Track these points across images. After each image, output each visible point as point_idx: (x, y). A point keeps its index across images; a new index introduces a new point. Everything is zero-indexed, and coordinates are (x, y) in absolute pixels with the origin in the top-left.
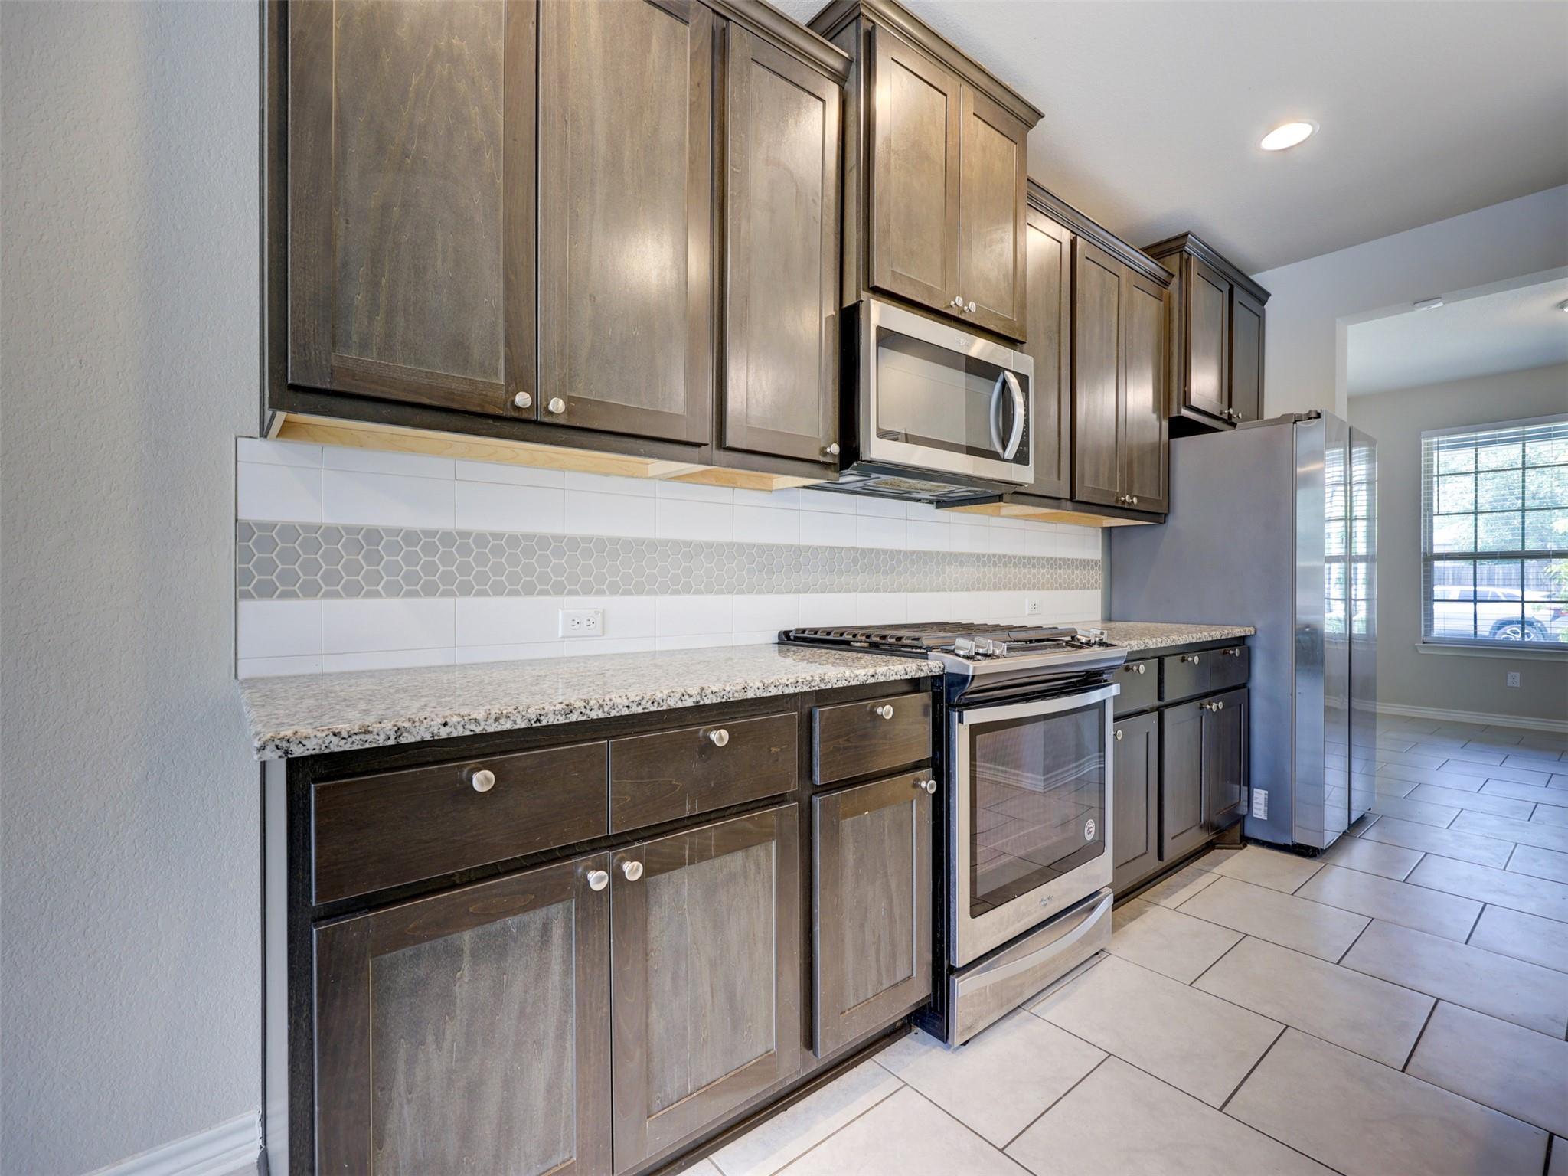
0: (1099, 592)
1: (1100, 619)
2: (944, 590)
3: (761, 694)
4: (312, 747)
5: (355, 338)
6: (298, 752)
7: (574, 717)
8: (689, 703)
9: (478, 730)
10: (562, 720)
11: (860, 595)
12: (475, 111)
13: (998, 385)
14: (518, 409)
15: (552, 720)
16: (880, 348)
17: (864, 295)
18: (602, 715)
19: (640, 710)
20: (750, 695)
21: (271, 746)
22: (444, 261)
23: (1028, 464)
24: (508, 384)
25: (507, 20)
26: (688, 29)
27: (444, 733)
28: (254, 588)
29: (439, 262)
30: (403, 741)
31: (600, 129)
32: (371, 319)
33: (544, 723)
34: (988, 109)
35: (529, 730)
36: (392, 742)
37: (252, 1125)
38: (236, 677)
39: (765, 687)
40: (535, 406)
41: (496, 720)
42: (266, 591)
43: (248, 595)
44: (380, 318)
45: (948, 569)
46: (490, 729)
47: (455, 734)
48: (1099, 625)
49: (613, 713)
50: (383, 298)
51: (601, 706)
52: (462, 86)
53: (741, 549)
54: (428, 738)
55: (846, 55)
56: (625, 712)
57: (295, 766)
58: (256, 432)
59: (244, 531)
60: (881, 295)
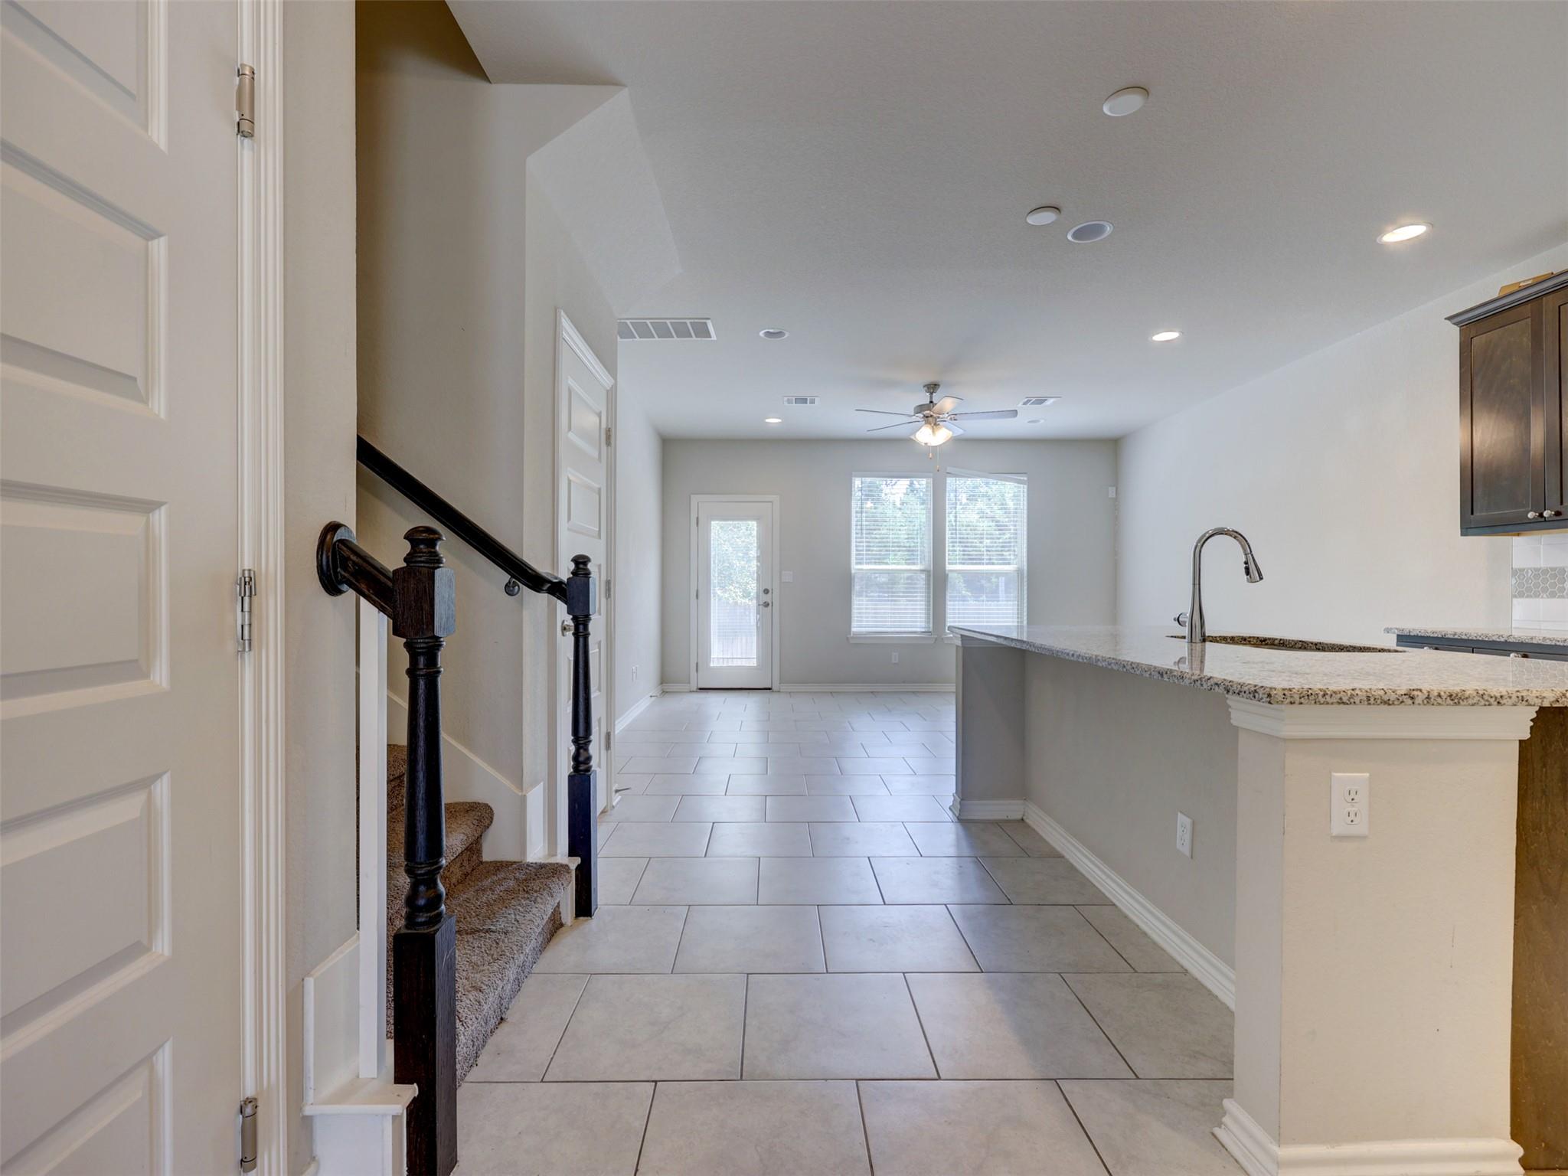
3: (1540, 642)
7: (1456, 637)
8: (1502, 640)
14: (1531, 519)
20: (1534, 642)
24: (1531, 509)
27: (1419, 634)
51: (1466, 635)
56: (1475, 638)
59: (1514, 571)
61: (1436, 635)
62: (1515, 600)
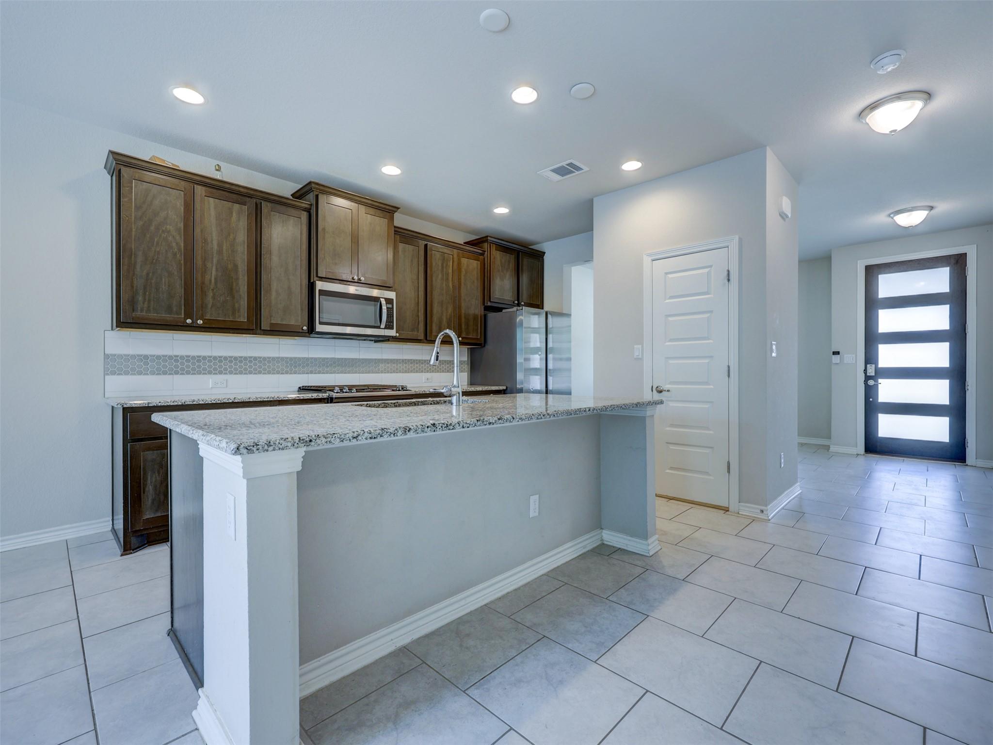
0: (466, 374)
1: (466, 384)
2: (379, 373)
3: (254, 400)
4: (128, 406)
5: (139, 308)
6: (125, 406)
7: (195, 403)
8: (230, 401)
9: (168, 404)
10: (191, 403)
11: (336, 374)
12: (174, 244)
13: (379, 303)
14: (188, 324)
15: (188, 403)
16: (321, 296)
17: (316, 278)
18: (203, 403)
19: (215, 402)
20: (251, 400)
21: (119, 404)
22: (165, 286)
23: (393, 329)
24: (184, 317)
25: (184, 218)
26: (246, 207)
27: (159, 404)
28: (110, 372)
29: (163, 286)
30: (149, 405)
31: (215, 243)
32: (143, 303)
33: (186, 403)
34: (372, 211)
35: (182, 405)
36: (147, 405)
37: (109, 521)
38: (104, 397)
39: (257, 398)
40: (193, 322)
41: (173, 402)
42: (113, 373)
43: (108, 374)
44: (146, 303)
45: (381, 365)
46: (172, 404)
47: (162, 405)
48: (466, 386)
49: (206, 402)
50: (147, 298)
51: (203, 401)
52: (170, 238)
53: (282, 359)
54: (156, 405)
55: (309, 203)
56: (210, 402)
57: (124, 409)
58: (110, 329)
59: (106, 357)
60: (322, 279)
61: (176, 404)
62: (107, 377)
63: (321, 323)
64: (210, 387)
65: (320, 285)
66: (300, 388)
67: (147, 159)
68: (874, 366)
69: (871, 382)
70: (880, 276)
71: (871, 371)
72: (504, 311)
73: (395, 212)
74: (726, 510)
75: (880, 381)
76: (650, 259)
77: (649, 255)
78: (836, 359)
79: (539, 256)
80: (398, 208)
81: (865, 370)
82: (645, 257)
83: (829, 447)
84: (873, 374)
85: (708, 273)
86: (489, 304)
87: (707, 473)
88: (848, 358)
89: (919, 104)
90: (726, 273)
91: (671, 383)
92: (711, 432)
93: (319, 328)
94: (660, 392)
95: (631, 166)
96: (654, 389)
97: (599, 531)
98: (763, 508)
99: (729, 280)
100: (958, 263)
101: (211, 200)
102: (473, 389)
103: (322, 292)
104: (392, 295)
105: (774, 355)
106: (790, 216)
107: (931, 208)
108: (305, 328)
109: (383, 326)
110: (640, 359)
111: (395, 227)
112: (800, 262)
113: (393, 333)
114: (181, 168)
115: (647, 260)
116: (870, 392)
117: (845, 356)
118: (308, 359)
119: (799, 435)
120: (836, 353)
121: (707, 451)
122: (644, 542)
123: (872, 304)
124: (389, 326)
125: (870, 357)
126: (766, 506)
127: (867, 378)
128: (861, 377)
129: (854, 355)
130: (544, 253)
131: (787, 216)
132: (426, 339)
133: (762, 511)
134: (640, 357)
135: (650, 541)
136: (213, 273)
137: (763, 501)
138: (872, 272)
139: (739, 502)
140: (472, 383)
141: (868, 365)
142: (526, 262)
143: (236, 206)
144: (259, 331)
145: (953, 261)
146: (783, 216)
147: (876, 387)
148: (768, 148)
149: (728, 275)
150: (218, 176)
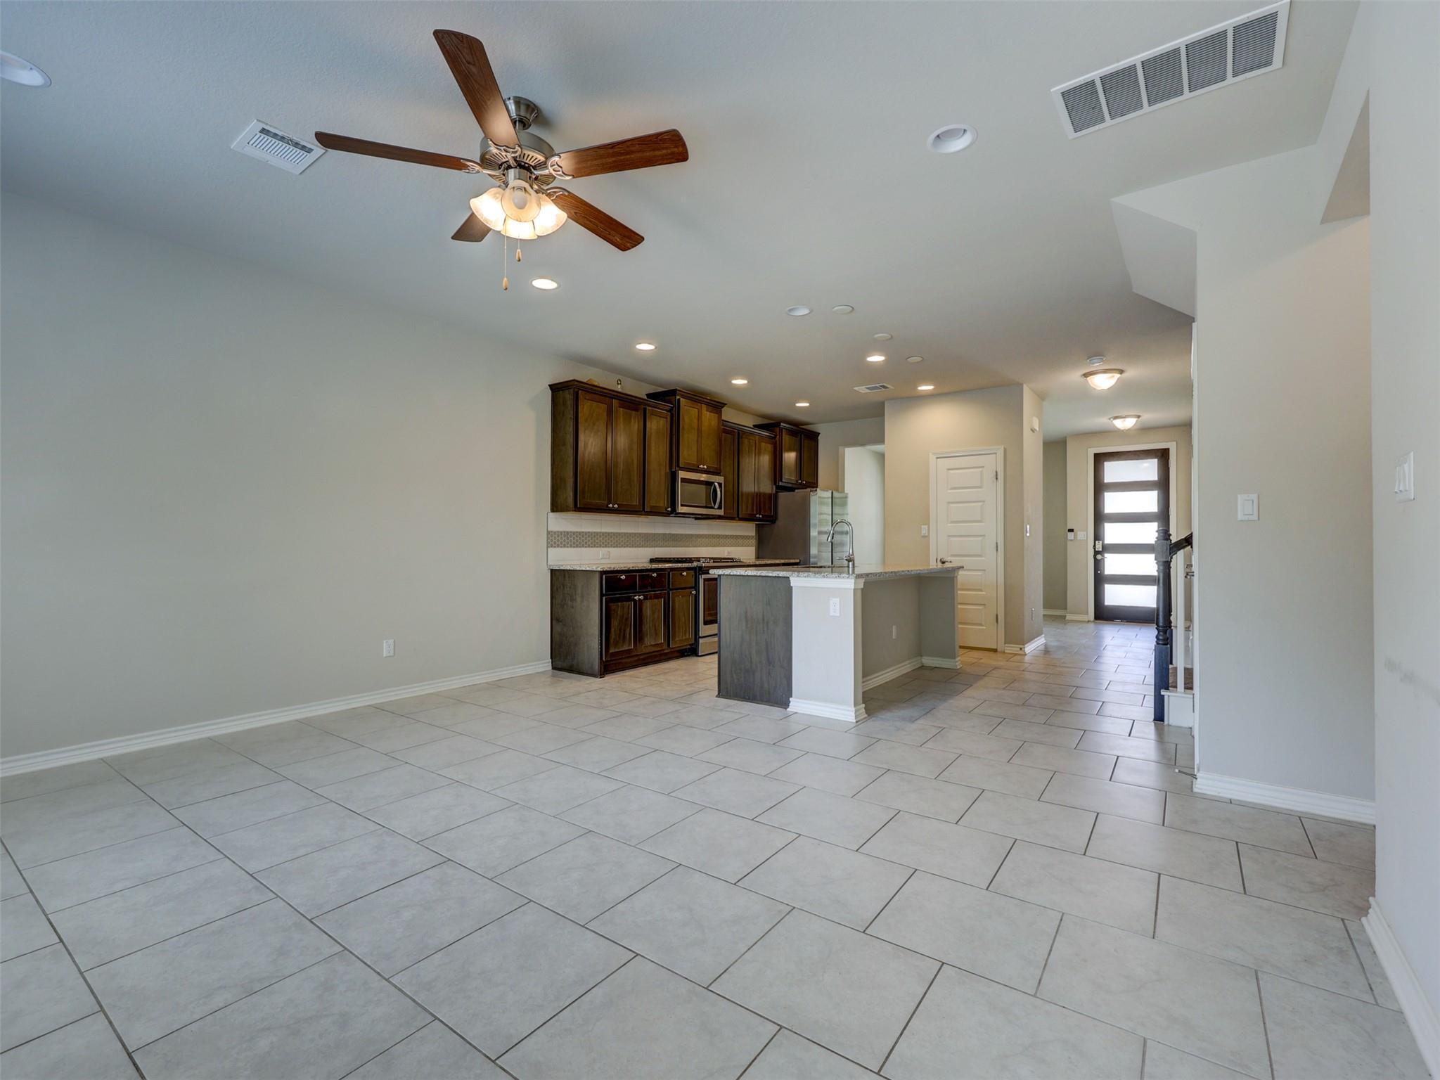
0: (754, 548)
13: (712, 487)
14: (609, 508)
16: (682, 484)
17: (678, 469)
23: (721, 509)
24: (607, 503)
26: (639, 413)
34: (709, 408)
38: (547, 565)
40: (612, 506)
42: (552, 546)
43: (549, 547)
53: (640, 534)
55: (671, 405)
58: (547, 512)
59: (548, 532)
60: (683, 469)
62: (549, 549)
63: (682, 505)
64: (601, 557)
65: (682, 474)
66: (651, 559)
67: (585, 381)
68: (1101, 542)
69: (1099, 557)
70: (1105, 463)
71: (1099, 547)
72: (796, 491)
73: (723, 407)
74: (995, 651)
75: (1106, 555)
76: (935, 457)
77: (934, 454)
78: (1071, 536)
79: (813, 437)
80: (726, 404)
81: (1095, 546)
82: (931, 455)
83: (1065, 616)
84: (1101, 550)
85: (981, 472)
86: (781, 484)
87: (981, 625)
88: (1081, 535)
89: (1118, 376)
90: (995, 473)
91: (952, 556)
92: (984, 593)
93: (681, 509)
94: (943, 563)
95: (926, 388)
96: (939, 561)
97: (919, 658)
98: (1021, 646)
99: (997, 479)
100: (1163, 455)
101: (621, 409)
102: (757, 563)
103: (683, 480)
104: (721, 479)
105: (1028, 534)
106: (1038, 429)
107: (1139, 417)
108: (669, 509)
109: (716, 507)
110: (926, 537)
111: (723, 420)
112: (1044, 443)
113: (721, 512)
114: (601, 385)
115: (932, 458)
116: (1098, 565)
117: (1079, 533)
118: (655, 534)
119: (1044, 608)
120: (1071, 530)
121: (981, 608)
122: (953, 660)
123: (1100, 488)
124: (720, 507)
125: (1098, 536)
126: (1023, 645)
127: (1096, 553)
128: (1091, 553)
129: (1085, 533)
130: (819, 434)
131: (1036, 430)
132: (738, 517)
133: (1021, 649)
134: (927, 534)
135: (957, 659)
136: (621, 466)
137: (1023, 642)
138: (1100, 459)
139: (1005, 643)
140: (758, 557)
141: (1097, 542)
142: (806, 443)
143: (634, 412)
144: (643, 513)
145: (1159, 454)
146: (1033, 430)
147: (1103, 559)
148: (1025, 386)
149: (997, 475)
150: (619, 388)
